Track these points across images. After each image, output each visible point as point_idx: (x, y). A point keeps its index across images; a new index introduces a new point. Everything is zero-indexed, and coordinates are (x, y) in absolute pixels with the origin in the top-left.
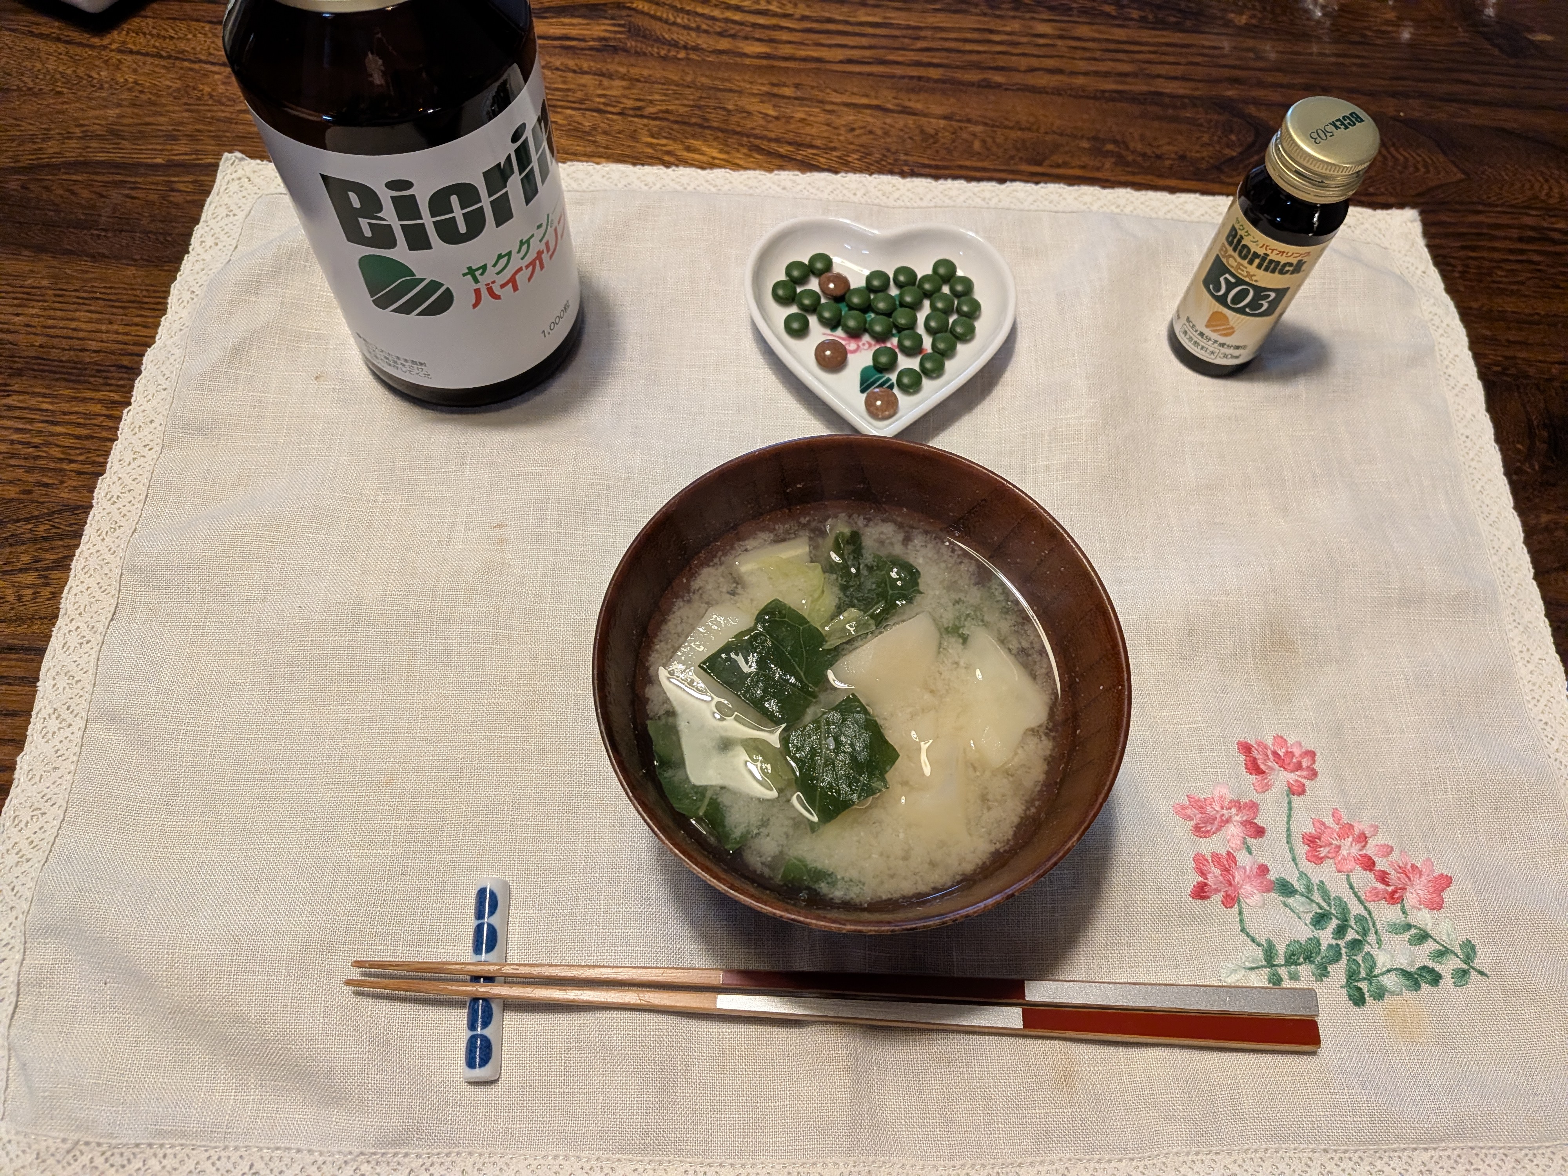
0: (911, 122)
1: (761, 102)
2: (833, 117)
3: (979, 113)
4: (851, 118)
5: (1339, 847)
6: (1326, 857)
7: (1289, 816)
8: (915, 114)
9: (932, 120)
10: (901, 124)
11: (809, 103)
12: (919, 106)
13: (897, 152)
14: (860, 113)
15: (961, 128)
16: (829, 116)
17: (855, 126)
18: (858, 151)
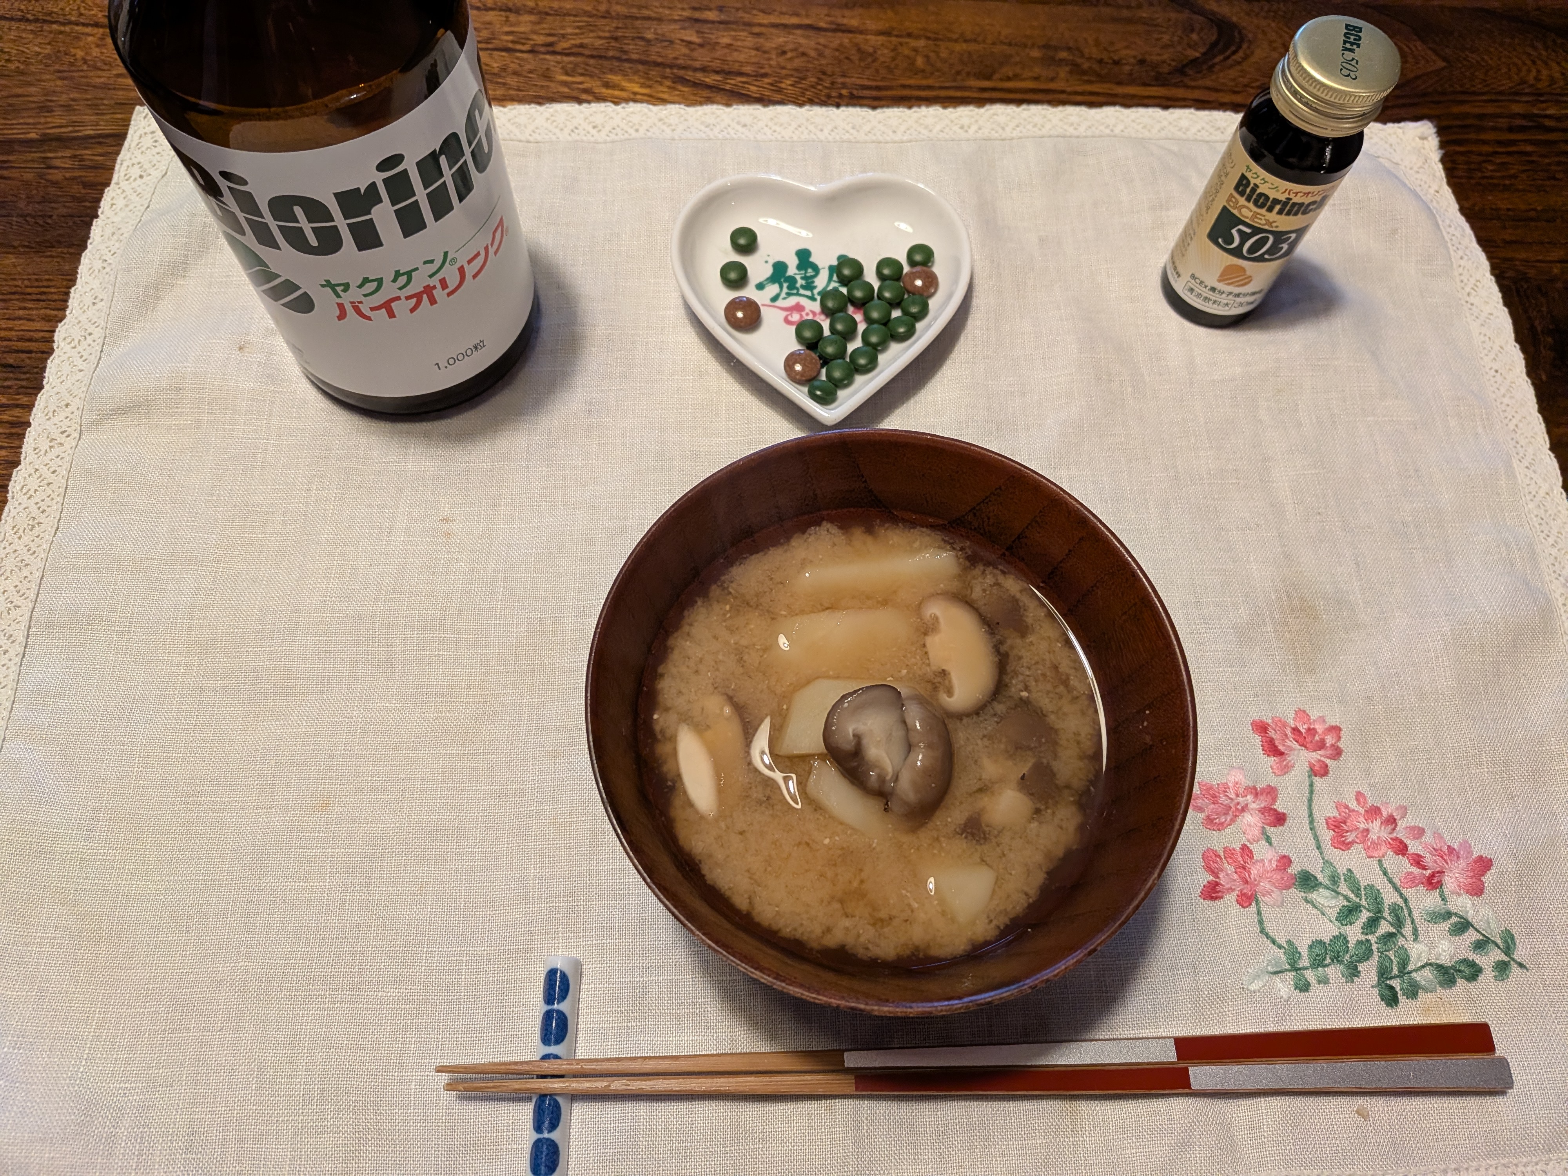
0: (847, 41)
1: (681, 29)
2: (761, 40)
3: (920, 26)
4: (781, 39)
5: (1367, 830)
6: (1353, 842)
7: (1310, 800)
8: (850, 32)
9: (869, 37)
10: (836, 43)
11: (734, 26)
12: (854, 23)
13: (833, 74)
14: (789, 33)
15: (901, 44)
16: (757, 40)
17: (785, 49)
18: (792, 76)
